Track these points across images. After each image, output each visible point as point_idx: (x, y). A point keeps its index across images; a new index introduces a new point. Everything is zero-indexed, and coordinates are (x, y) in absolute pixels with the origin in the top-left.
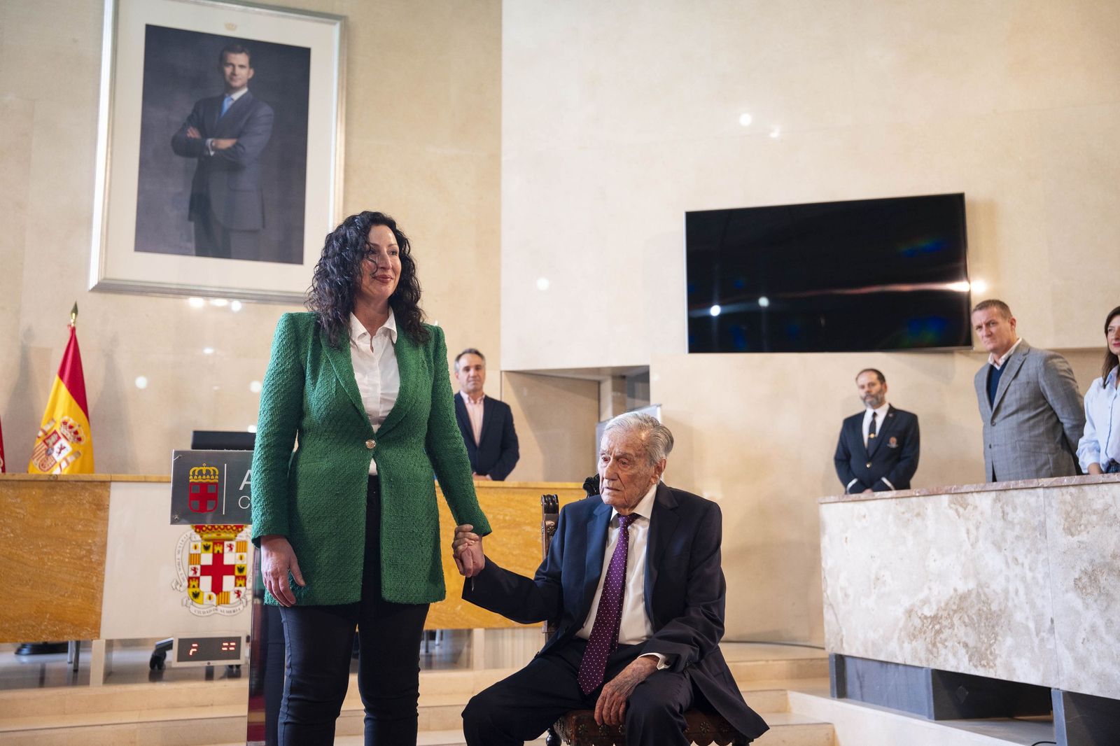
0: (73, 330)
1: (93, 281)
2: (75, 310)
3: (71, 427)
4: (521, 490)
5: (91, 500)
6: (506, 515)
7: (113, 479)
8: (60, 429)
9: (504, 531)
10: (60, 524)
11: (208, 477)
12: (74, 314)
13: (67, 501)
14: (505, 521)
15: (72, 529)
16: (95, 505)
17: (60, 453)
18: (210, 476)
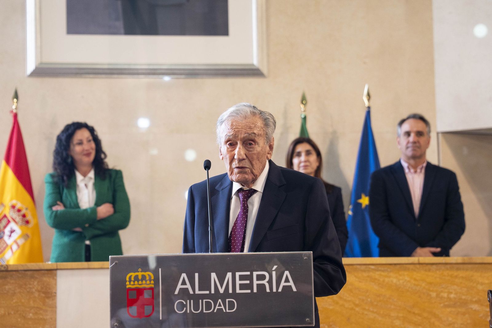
0: (15, 116)
1: (31, 67)
2: (16, 96)
3: (19, 211)
4: (465, 266)
5: (39, 288)
6: (451, 293)
7: (59, 267)
8: (9, 213)
9: (449, 310)
10: (12, 313)
11: (144, 282)
12: (15, 100)
13: (18, 290)
14: (449, 299)
15: (25, 318)
16: (44, 293)
17: (10, 236)
18: (146, 281)
